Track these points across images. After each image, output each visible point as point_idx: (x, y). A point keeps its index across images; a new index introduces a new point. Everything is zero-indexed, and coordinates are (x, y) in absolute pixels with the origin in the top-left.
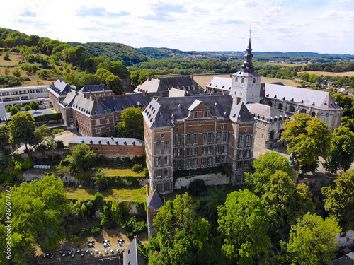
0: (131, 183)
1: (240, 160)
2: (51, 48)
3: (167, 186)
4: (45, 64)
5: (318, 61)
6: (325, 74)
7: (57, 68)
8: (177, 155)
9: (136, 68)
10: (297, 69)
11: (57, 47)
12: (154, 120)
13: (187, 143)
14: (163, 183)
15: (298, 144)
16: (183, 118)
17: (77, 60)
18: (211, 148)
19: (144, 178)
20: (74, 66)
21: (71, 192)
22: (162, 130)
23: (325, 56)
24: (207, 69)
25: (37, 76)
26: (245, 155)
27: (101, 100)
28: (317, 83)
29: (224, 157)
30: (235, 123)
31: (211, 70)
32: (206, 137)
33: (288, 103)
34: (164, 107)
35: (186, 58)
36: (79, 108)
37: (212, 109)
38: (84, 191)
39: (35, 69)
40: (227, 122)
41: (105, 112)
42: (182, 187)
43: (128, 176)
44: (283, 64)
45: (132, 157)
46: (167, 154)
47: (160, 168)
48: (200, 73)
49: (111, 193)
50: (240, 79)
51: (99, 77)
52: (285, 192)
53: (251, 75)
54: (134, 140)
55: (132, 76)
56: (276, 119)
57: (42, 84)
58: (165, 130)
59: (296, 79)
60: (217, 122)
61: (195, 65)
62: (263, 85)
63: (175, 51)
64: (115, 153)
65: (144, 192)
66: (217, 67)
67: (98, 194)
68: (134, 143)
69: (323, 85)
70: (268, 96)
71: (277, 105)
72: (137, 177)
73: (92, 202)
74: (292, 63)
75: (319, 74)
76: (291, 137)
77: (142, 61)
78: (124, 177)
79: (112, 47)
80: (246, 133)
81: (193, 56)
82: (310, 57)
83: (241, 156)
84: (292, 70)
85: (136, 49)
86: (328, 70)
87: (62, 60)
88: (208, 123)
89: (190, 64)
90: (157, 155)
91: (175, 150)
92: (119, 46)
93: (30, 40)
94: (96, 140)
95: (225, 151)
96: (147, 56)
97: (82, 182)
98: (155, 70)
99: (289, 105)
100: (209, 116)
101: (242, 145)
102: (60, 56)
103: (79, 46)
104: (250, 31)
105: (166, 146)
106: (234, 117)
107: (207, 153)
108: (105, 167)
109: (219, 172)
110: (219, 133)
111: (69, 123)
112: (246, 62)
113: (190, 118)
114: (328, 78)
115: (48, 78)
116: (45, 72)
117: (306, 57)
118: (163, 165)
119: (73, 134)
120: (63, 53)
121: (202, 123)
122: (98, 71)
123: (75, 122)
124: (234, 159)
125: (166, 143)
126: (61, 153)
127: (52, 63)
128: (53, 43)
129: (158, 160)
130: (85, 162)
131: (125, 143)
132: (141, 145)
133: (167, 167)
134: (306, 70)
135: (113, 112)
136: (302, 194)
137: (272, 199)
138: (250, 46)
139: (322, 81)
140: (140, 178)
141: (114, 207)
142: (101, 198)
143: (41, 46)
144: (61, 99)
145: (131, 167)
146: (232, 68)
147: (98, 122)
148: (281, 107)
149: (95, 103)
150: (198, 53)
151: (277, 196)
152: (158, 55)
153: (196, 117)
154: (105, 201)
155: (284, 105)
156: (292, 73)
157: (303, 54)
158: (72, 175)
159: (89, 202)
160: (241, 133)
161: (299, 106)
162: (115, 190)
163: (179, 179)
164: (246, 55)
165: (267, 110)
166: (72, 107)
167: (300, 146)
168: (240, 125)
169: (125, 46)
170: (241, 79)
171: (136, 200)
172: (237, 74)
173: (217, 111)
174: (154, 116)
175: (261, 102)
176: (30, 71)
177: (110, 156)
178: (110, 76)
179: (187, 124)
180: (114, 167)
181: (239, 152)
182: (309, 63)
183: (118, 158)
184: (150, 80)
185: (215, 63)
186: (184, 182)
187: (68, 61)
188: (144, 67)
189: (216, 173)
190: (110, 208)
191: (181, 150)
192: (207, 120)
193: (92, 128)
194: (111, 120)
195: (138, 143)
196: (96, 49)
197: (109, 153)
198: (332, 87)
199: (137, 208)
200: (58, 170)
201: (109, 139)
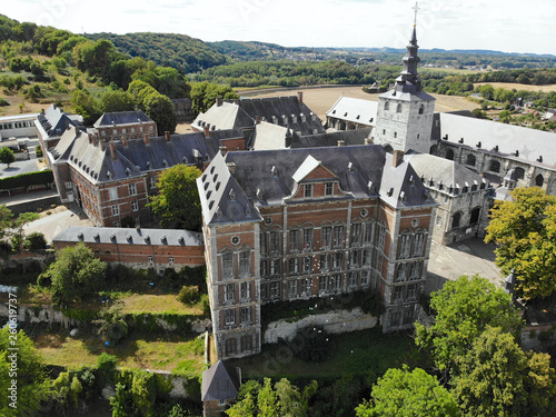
0: (174, 327)
1: (400, 283)
2: (55, 44)
3: (246, 341)
4: (39, 74)
5: (503, 65)
6: (520, 87)
7: (61, 79)
8: (268, 272)
9: (206, 76)
10: (473, 79)
11: (65, 42)
12: (216, 207)
13: (289, 248)
14: (238, 337)
15: (526, 255)
16: (280, 198)
17: (96, 65)
18: (339, 256)
19: (202, 317)
20: (91, 76)
21: (54, 346)
22: (234, 229)
23: (513, 56)
24: (325, 77)
25: (20, 95)
26: (409, 274)
27: (121, 150)
28: (507, 103)
29: (365, 273)
30: (391, 209)
31: (332, 78)
32: (330, 234)
33: (487, 154)
34: (241, 172)
35: (290, 58)
36: (80, 164)
37: (343, 174)
38: (79, 344)
39: (20, 83)
40: (374, 202)
41: (127, 174)
42: (280, 339)
43: (169, 312)
44: (447, 69)
45: (178, 268)
46: (246, 278)
47: (230, 306)
48: (312, 84)
49: (133, 351)
50: (393, 106)
51: (132, 96)
52: (508, 380)
53: (416, 98)
54: (182, 233)
55: (193, 94)
56: (465, 189)
57: (28, 112)
58: (241, 228)
59: (472, 96)
60: (354, 203)
61: (305, 71)
62: (437, 117)
63: (272, 46)
64: (144, 260)
65: (200, 350)
66: (341, 74)
67: (105, 357)
68: (182, 241)
69: (517, 107)
70: (446, 138)
71: (464, 158)
72: (187, 316)
73: (94, 372)
74: (461, 68)
75: (509, 87)
76: (510, 239)
77: (217, 64)
78: (160, 316)
79: (168, 40)
80: (414, 230)
81: (302, 55)
82: (489, 59)
83: (403, 275)
84: (464, 81)
85: (208, 44)
86: (525, 82)
87: (73, 65)
88: (335, 206)
89: (296, 69)
90: (224, 281)
91: (265, 264)
92: (180, 38)
93: (20, 31)
94: (107, 234)
95: (369, 260)
96: (226, 56)
97: (78, 323)
98: (238, 79)
99: (488, 159)
100: (337, 192)
101: (406, 253)
102: (68, 59)
103: (100, 41)
104: (416, 9)
105: (244, 262)
106: (390, 194)
107: (331, 266)
108: (124, 290)
109: (355, 306)
110: (355, 227)
111: (65, 192)
112: (405, 72)
113: (295, 197)
114: (525, 95)
115: (42, 100)
116: (37, 89)
117: (483, 59)
118: (237, 301)
119: (71, 213)
120: (74, 53)
121: (322, 207)
122: (130, 85)
123: (75, 189)
124: (389, 281)
125: (245, 255)
126: (40, 258)
127: (51, 71)
128: (59, 36)
129: (227, 291)
130: (80, 285)
131: (165, 241)
132: (197, 245)
133: (247, 305)
134: (487, 80)
135: (144, 173)
136: (540, 378)
137: (477, 394)
138: (414, 41)
139: (515, 99)
140: (193, 318)
141: (137, 386)
142: (111, 364)
143: (38, 41)
144: (51, 144)
145: (175, 290)
146: (366, 75)
147: (113, 193)
148: (472, 160)
149: (107, 154)
150: (310, 51)
151: (490, 390)
152: (243, 54)
153: (308, 193)
154: (118, 372)
155: (479, 158)
156: (465, 85)
157: (479, 53)
158: (56, 309)
159: (87, 374)
160: (404, 228)
161: (511, 161)
162: (141, 343)
163: (272, 325)
164: (406, 58)
165: (447, 170)
166: (69, 161)
167: (529, 259)
168: (403, 213)
169: (189, 38)
170: (396, 105)
171: (182, 371)
172: (388, 95)
173: (352, 180)
174: (217, 196)
175: (433, 151)
176: (11, 86)
177: (136, 266)
178: (152, 96)
179: (289, 210)
180: (142, 290)
181: (398, 268)
182: (489, 67)
183: (152, 271)
184: (220, 104)
185: (337, 67)
186: (282, 330)
187: (82, 67)
188: (221, 74)
189: (349, 307)
190: (128, 386)
191: (277, 262)
192: (332, 199)
193: (102, 205)
194: (140, 189)
195: (190, 241)
196: (141, 44)
197: (133, 259)
198: (531, 111)
199: (185, 386)
200: (32, 295)
201: (132, 232)
